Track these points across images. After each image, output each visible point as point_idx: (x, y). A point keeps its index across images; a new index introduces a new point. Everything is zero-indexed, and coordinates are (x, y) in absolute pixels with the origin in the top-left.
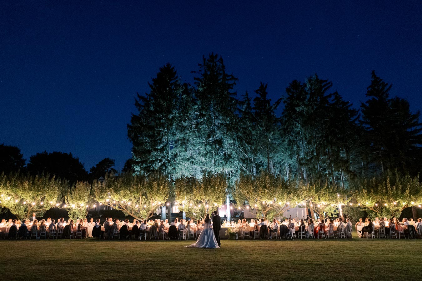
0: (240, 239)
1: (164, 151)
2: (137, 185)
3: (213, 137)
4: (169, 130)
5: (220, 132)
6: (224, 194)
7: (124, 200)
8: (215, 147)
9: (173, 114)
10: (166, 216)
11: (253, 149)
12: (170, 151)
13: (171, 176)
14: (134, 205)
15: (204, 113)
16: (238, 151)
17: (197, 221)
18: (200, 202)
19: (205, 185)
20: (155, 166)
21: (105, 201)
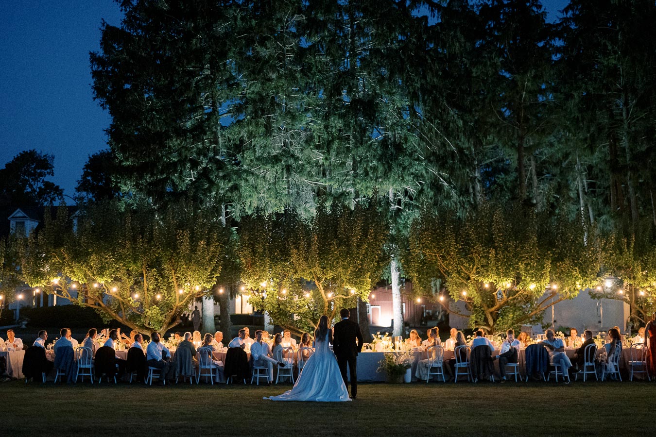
0: (418, 381)
1: (205, 134)
2: (134, 240)
3: (349, 92)
4: (219, 70)
5: (369, 74)
6: (378, 262)
7: (102, 281)
8: (356, 121)
9: (226, 20)
10: (216, 324)
11: (472, 124)
12: (222, 135)
13: (226, 208)
14: (127, 293)
15: (321, 17)
16: (426, 129)
17: (302, 336)
18: (310, 286)
19: (324, 238)
20: (180, 178)
21: (49, 283)
